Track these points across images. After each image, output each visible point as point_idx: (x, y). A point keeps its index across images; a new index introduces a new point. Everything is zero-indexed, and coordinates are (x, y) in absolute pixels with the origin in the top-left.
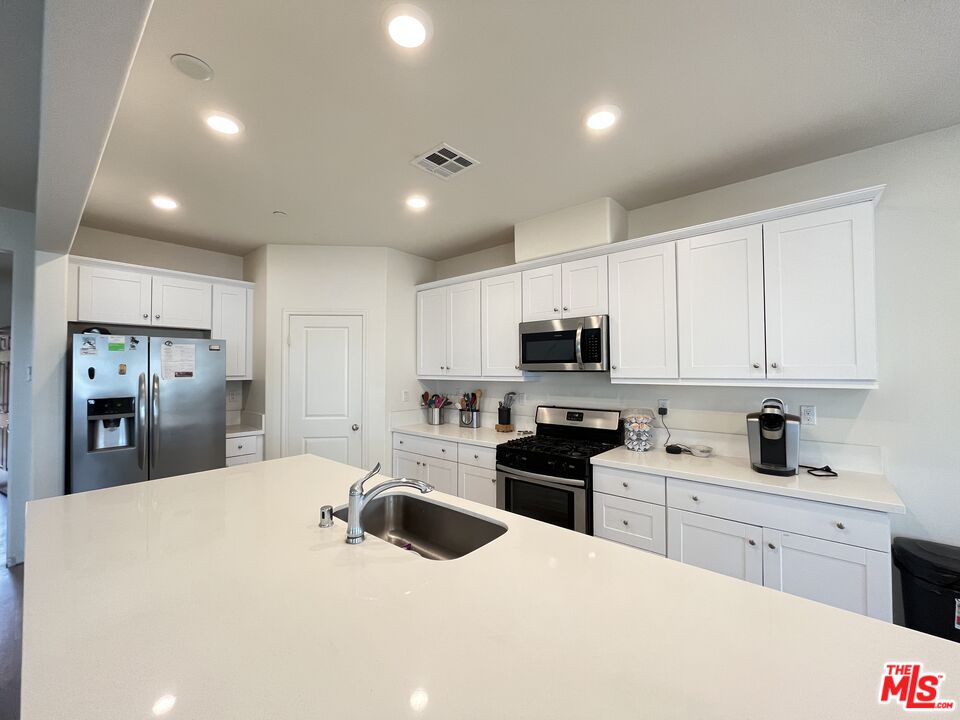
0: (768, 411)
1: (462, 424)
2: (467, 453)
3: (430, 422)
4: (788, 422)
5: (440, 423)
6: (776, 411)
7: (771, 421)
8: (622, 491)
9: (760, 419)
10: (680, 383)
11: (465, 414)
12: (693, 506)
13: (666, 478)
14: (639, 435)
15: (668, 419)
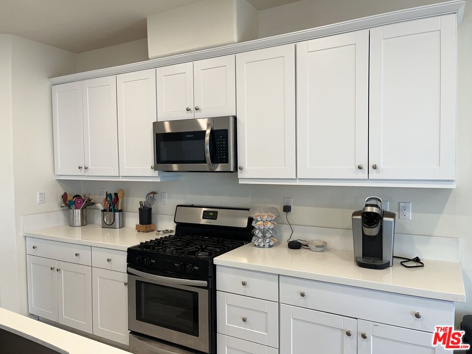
0: (369, 209)
1: (105, 226)
2: (100, 257)
3: (71, 224)
4: (385, 219)
5: (82, 225)
6: (375, 210)
7: (371, 219)
8: (242, 290)
9: (363, 217)
10: (298, 183)
11: (108, 214)
12: (301, 301)
13: (279, 275)
14: (264, 233)
15: (292, 216)
